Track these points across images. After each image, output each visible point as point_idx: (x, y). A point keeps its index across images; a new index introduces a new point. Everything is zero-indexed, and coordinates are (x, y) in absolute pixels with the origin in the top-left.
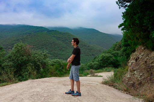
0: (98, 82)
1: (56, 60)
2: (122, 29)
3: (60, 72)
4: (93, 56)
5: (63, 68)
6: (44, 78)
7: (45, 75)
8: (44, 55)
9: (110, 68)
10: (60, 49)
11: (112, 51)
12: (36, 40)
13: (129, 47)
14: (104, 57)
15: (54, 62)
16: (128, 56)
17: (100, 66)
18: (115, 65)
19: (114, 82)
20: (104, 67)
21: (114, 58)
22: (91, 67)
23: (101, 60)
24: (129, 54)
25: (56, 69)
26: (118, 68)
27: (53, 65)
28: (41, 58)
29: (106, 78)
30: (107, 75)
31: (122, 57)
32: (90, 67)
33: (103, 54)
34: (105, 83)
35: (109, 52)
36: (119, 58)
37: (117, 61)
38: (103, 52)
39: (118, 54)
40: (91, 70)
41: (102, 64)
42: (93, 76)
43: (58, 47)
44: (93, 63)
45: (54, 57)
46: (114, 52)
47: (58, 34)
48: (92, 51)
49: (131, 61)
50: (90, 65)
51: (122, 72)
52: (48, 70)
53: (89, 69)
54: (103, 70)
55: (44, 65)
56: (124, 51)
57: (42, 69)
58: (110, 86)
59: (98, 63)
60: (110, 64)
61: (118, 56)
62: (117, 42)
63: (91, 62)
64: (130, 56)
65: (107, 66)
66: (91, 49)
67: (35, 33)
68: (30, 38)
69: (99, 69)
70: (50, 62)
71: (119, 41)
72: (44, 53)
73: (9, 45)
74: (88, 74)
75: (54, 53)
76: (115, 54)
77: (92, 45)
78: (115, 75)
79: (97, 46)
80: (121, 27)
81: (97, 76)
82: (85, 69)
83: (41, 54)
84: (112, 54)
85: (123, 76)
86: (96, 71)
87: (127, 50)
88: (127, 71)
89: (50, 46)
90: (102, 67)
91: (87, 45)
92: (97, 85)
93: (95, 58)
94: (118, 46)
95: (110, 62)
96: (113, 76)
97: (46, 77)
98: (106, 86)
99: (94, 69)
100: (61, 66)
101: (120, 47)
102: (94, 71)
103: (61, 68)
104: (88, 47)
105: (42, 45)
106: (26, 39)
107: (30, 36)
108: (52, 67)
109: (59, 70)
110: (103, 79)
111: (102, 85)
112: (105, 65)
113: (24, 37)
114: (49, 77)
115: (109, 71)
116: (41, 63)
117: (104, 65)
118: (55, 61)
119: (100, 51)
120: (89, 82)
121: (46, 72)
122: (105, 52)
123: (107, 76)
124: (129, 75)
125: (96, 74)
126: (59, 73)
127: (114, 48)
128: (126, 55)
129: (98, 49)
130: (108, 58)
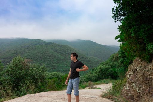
0: (97, 95)
1: (54, 72)
2: (119, 41)
3: (59, 85)
4: (91, 68)
5: (61, 81)
6: (42, 92)
7: (43, 89)
8: (43, 68)
9: (109, 80)
10: (58, 61)
11: (110, 63)
12: (34, 52)
13: (126, 59)
14: (102, 68)
15: (52, 76)
16: (126, 68)
17: (98, 78)
18: (113, 76)
19: (113, 95)
20: (103, 79)
21: (112, 69)
22: (90, 79)
23: (99, 72)
24: (126, 65)
25: (55, 82)
26: (116, 79)
27: (51, 78)
28: (39, 71)
29: (105, 91)
30: (106, 87)
31: (120, 68)
32: (88, 79)
33: (101, 66)
34: (104, 96)
35: (106, 64)
36: (116, 70)
37: (115, 72)
38: (101, 64)
39: (115, 65)
40: (89, 82)
41: (100, 76)
42: (92, 88)
43: (56, 60)
44: (91, 75)
45: (52, 70)
46: (111, 64)
47: (56, 47)
48: (89, 63)
49: (129, 73)
50: (89, 77)
51: (121, 84)
52: (46, 83)
53: (87, 82)
54: (101, 81)
55: (42, 78)
56: (122, 62)
57: (40, 83)
58: (109, 99)
59: (96, 75)
60: (108, 76)
61: (116, 67)
62: (114, 54)
63: (90, 74)
64: (127, 67)
65: (105, 78)
66: (89, 61)
67: (33, 46)
68: (28, 51)
69: (97, 81)
70: (48, 75)
71: (116, 52)
72: (43, 67)
73: (7, 59)
74: (87, 86)
75: (52, 66)
76: (113, 66)
77: (89, 57)
78: (114, 87)
79: (95, 57)
80: (117, 39)
81: (95, 88)
82: (83, 81)
83: (39, 67)
84: (110, 66)
85: (122, 89)
86: (95, 83)
87: (124, 62)
88: (126, 83)
89: (48, 59)
90: (100, 79)
91: (85, 57)
92: (96, 98)
93: (93, 70)
94: (115, 57)
95: (108, 74)
96: (112, 89)
97: (44, 91)
98: (105, 99)
99: (92, 81)
100: (59, 78)
101: (118, 58)
102: (92, 83)
103: (59, 81)
104: (86, 58)
105: (40, 58)
106: (23, 52)
107: (27, 49)
108: (50, 80)
109: (57, 83)
110: (102, 92)
111: (101, 98)
112: (104, 77)
113: (22, 50)
114: (47, 91)
115: (108, 83)
116: (39, 77)
117: (102, 76)
118: (53, 74)
119: (98, 62)
120: (88, 96)
121: (44, 86)
122: (103, 64)
123: (105, 89)
124: (127, 87)
125: (94, 86)
126: (57, 86)
127: (112, 59)
128: (123, 66)
129: (96, 61)
130: (106, 70)
